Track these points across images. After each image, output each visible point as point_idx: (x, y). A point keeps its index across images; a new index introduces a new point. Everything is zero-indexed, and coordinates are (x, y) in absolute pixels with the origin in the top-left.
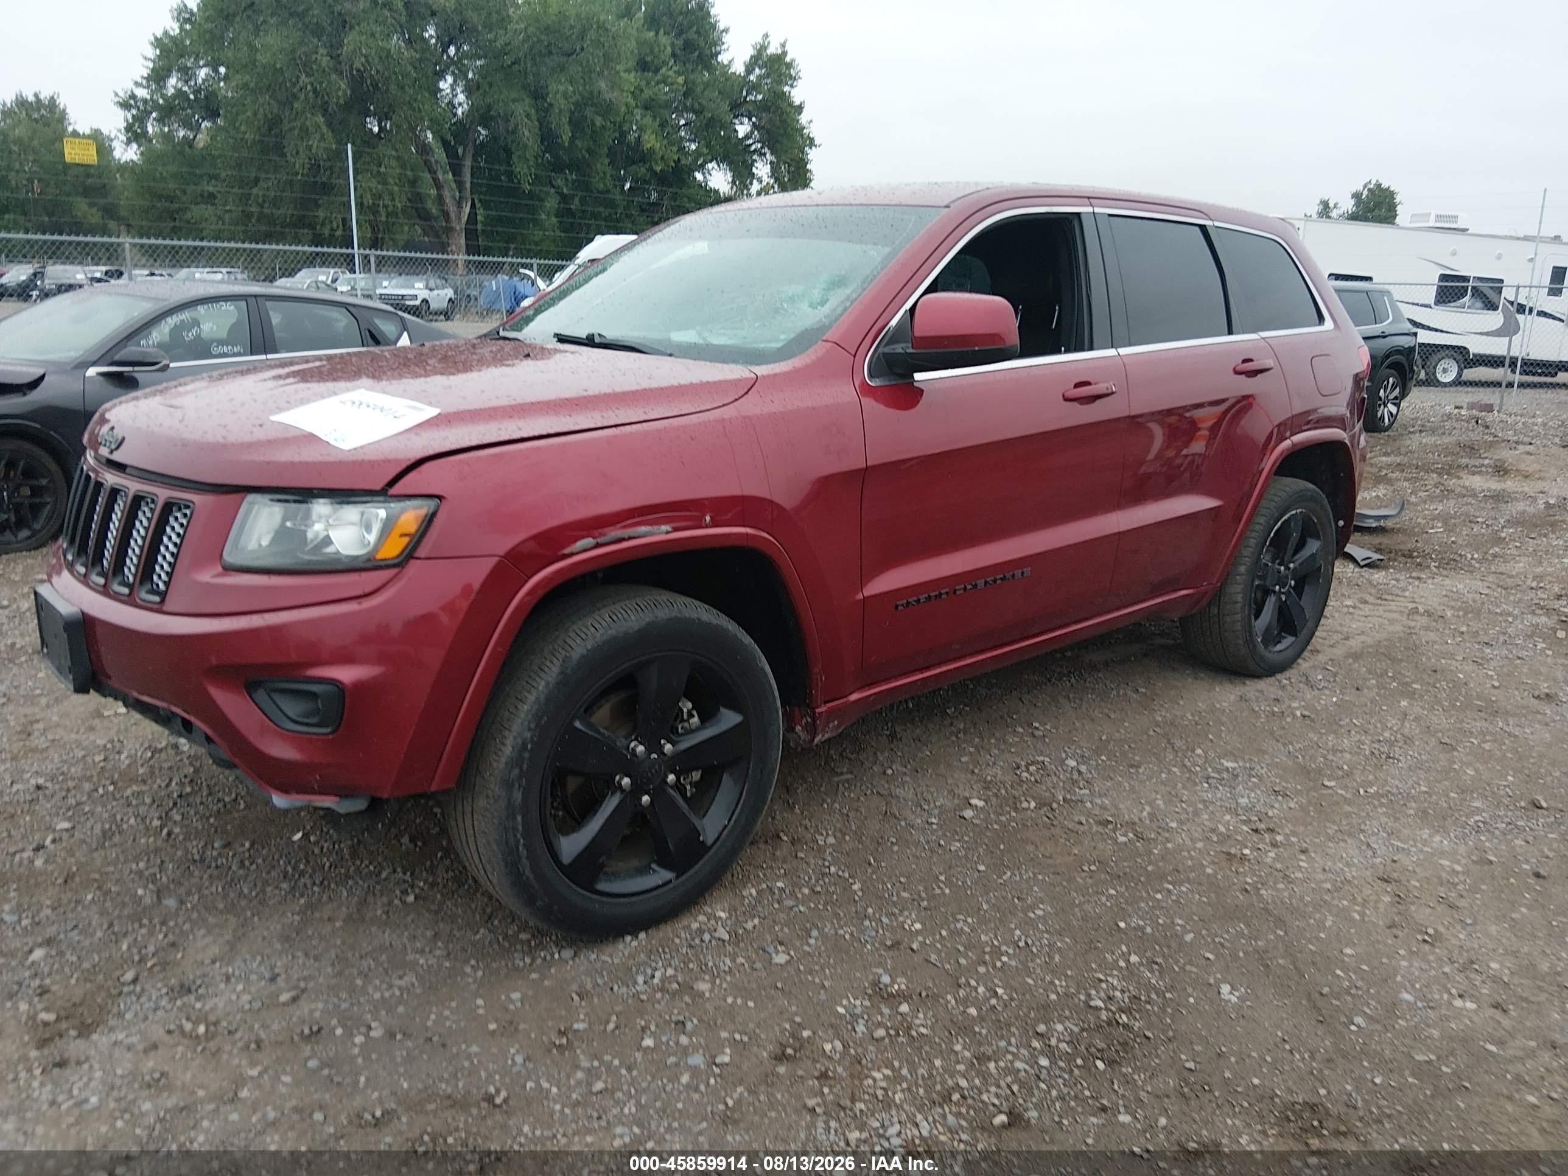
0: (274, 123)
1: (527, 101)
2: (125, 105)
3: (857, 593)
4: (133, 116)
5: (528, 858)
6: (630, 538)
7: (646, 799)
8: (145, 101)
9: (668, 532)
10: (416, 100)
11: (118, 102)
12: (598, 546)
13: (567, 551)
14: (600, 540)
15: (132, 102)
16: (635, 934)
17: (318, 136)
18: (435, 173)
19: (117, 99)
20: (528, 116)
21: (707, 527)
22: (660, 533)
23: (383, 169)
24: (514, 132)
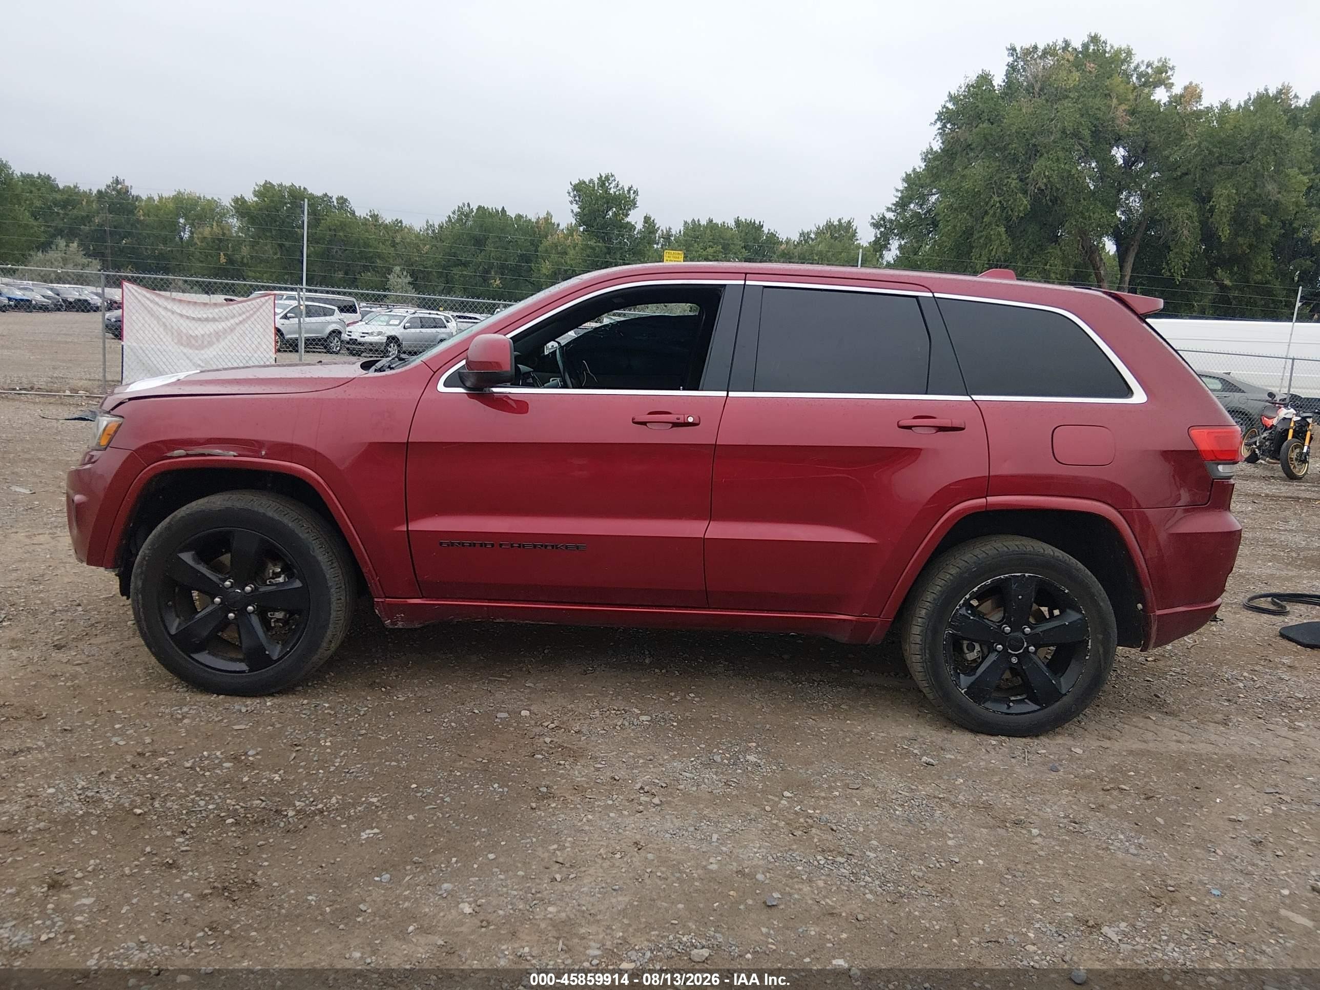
0: (968, 233)
1: (1192, 204)
2: (876, 225)
3: (400, 524)
4: (881, 232)
5: (145, 620)
6: (209, 455)
7: (231, 615)
8: (891, 221)
9: (235, 456)
10: (1088, 210)
11: (873, 223)
12: (187, 455)
13: (169, 454)
14: (190, 452)
15: (882, 222)
16: (218, 694)
17: (998, 242)
18: (1098, 269)
19: (873, 221)
20: (1190, 217)
21: (262, 457)
22: (230, 455)
23: (1048, 267)
24: (1174, 232)
